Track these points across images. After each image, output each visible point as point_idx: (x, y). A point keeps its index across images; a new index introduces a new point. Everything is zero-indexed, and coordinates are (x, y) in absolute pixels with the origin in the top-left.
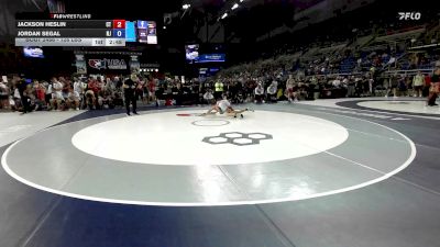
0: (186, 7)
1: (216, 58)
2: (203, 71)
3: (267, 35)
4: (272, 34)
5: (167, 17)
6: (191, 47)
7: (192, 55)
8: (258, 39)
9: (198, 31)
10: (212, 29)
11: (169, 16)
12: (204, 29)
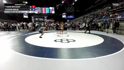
0: (63, 2)
1: (71, 17)
2: (68, 21)
3: (87, 9)
4: (89, 8)
5: (58, 6)
6: (64, 14)
7: (64, 16)
8: (85, 10)
9: (66, 9)
10: (71, 8)
11: (58, 5)
12: (68, 8)
